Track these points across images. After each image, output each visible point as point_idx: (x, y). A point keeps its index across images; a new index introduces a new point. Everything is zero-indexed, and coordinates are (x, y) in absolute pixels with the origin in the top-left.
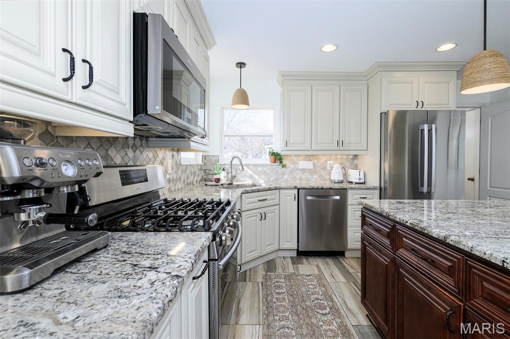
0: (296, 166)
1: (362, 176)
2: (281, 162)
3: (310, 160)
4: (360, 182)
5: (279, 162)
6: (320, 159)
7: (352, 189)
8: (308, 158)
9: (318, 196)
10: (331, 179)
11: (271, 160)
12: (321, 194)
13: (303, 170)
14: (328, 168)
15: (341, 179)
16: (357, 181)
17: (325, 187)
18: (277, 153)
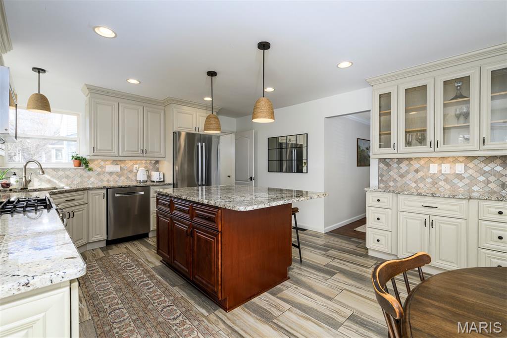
0: (103, 170)
1: (162, 177)
2: (87, 166)
3: (117, 164)
4: (160, 180)
5: (84, 166)
6: (128, 163)
7: (153, 185)
8: (115, 162)
9: (125, 194)
10: (137, 179)
11: (74, 164)
12: (128, 191)
13: (111, 173)
14: (135, 171)
15: (146, 179)
16: (158, 180)
17: (132, 185)
18: (82, 157)
